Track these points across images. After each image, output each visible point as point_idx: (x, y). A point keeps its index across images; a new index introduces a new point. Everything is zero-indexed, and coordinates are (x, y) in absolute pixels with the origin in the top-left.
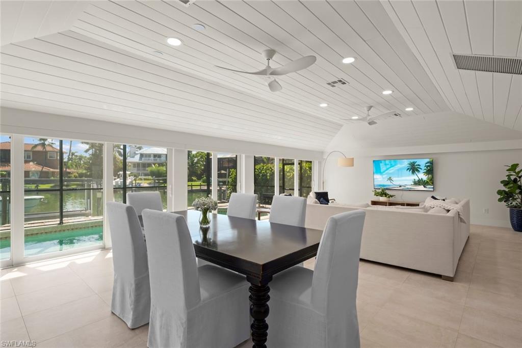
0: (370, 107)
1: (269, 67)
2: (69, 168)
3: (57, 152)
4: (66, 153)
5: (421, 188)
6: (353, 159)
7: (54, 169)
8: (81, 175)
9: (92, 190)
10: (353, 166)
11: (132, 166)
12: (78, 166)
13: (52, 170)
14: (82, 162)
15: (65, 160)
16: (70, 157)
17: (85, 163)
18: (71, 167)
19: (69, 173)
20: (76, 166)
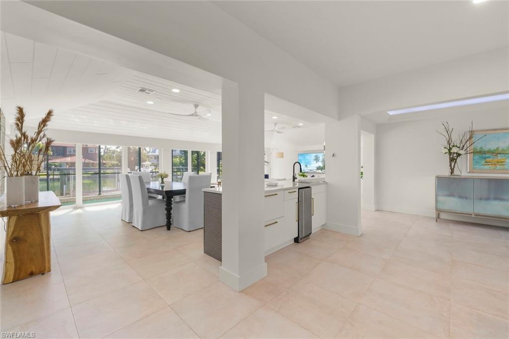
0: (276, 124)
1: (196, 112)
2: (104, 160)
3: (95, 148)
4: (102, 148)
5: (320, 171)
6: (283, 153)
7: (93, 161)
8: (113, 165)
9: (116, 174)
10: (283, 157)
11: (153, 158)
12: (111, 158)
13: (92, 161)
14: (115, 155)
15: (102, 154)
16: (106, 151)
17: (117, 156)
18: (106, 159)
19: (105, 164)
20: (110, 158)
